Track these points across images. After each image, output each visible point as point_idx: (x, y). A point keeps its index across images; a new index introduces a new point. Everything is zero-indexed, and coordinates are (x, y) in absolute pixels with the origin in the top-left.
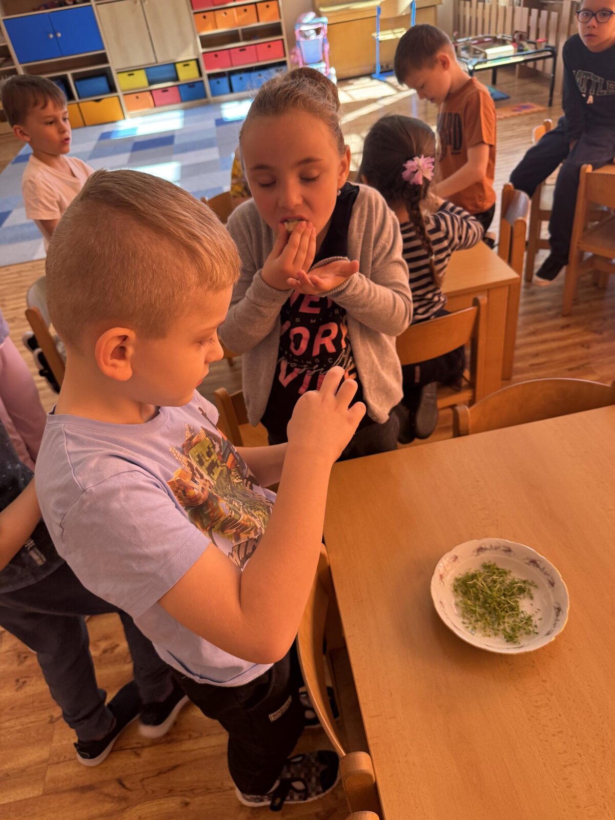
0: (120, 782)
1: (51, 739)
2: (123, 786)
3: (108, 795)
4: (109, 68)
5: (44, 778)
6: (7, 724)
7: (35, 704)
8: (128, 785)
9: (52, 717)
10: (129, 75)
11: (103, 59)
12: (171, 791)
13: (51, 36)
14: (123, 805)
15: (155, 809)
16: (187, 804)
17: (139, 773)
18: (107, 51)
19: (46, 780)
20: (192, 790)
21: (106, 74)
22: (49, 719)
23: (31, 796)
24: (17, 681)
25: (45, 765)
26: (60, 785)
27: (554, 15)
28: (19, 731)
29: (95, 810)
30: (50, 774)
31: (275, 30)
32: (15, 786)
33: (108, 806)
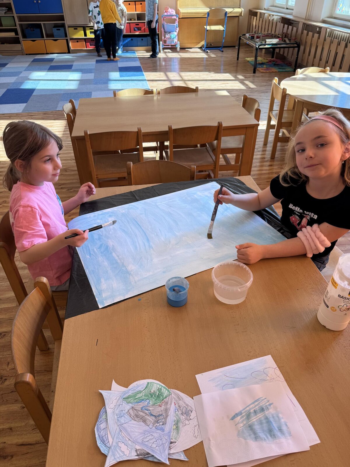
4: (65, 23)
11: (62, 18)
13: (35, 2)
18: (64, 14)
27: (295, 29)
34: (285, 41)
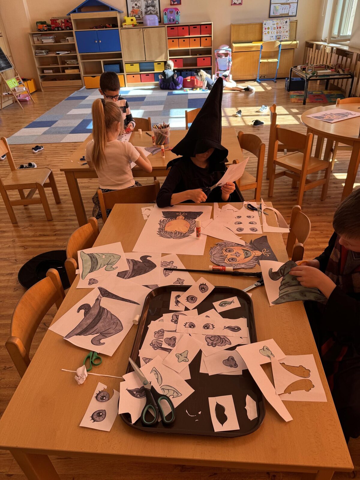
4: (122, 60)
10: (131, 65)
11: (120, 56)
13: (96, 42)
18: (122, 52)
21: (120, 64)
27: (349, 60)
31: (208, 51)
34: (338, 72)
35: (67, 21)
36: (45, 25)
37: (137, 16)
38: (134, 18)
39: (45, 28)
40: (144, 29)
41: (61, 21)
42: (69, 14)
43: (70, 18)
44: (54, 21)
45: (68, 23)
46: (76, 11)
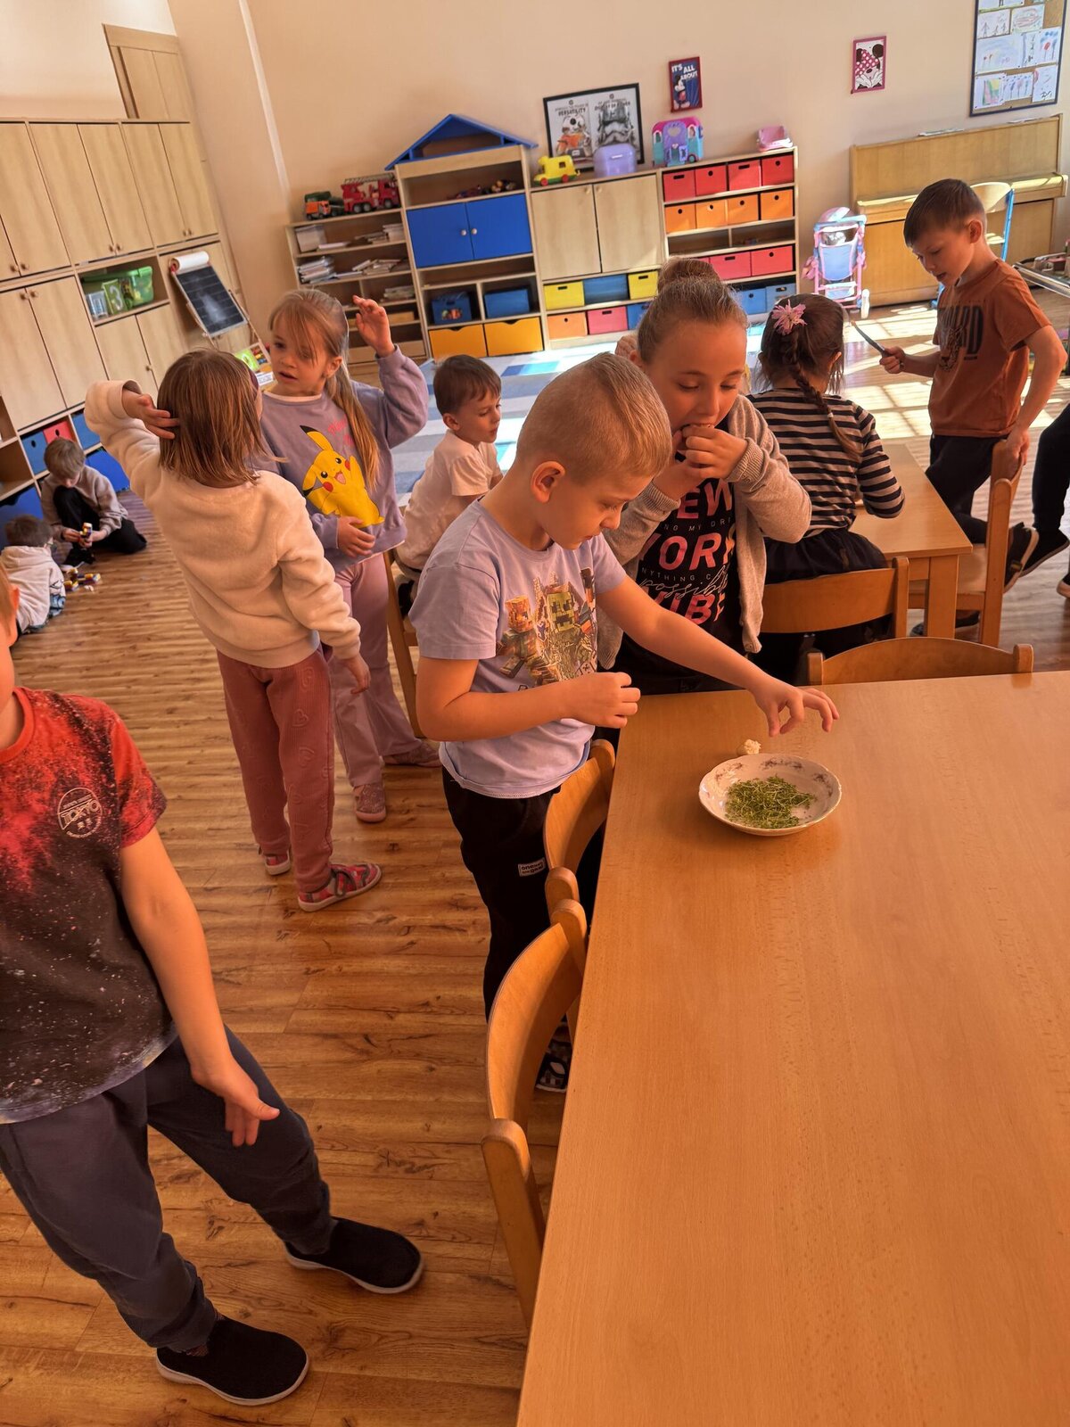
0: (367, 1038)
1: (303, 988)
2: (369, 1041)
3: (351, 1046)
4: (534, 277)
5: (288, 1019)
6: (261, 968)
7: (294, 955)
8: (374, 1042)
9: (308, 969)
10: (560, 288)
11: (529, 265)
12: (418, 1055)
13: (464, 233)
14: (365, 1057)
15: (397, 1067)
16: (432, 1069)
17: (388, 1034)
18: (535, 254)
19: (291, 1021)
20: (440, 1059)
21: (529, 287)
22: (304, 971)
23: (271, 1031)
24: (280, 932)
25: (292, 1008)
26: (304, 1028)
28: (272, 976)
29: (333, 1056)
30: (294, 1018)
31: (784, 231)
32: (257, 1021)
33: (348, 1055)
35: (387, 186)
36: (324, 203)
37: (576, 153)
38: (568, 160)
39: (325, 209)
40: (595, 186)
41: (371, 187)
42: (392, 167)
43: (394, 177)
44: (350, 189)
45: (389, 190)
46: (411, 156)
